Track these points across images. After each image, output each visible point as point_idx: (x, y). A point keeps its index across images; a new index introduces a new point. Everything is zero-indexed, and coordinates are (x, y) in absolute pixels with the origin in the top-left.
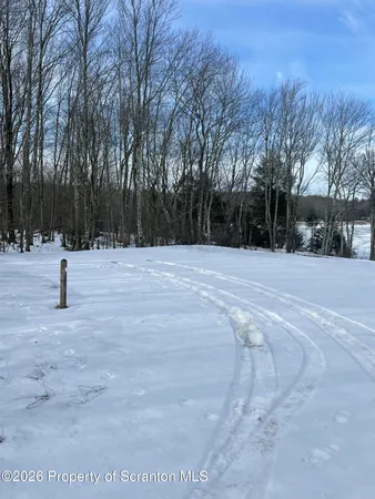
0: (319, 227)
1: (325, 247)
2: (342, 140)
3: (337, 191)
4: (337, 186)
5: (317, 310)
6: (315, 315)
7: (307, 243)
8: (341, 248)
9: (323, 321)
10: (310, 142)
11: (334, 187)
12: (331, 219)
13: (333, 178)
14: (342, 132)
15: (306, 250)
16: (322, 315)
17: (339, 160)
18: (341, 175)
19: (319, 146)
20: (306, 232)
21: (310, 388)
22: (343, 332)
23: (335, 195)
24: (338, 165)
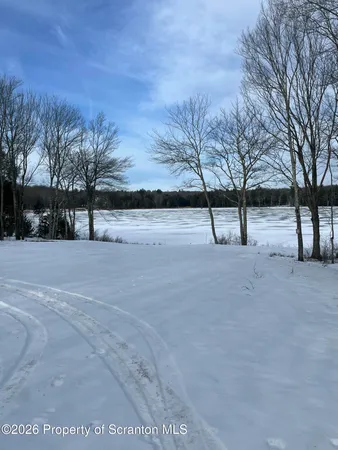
0: (45, 214)
1: (52, 232)
2: (59, 139)
3: (58, 182)
4: (58, 177)
5: (42, 289)
6: (40, 295)
7: (36, 230)
8: (66, 232)
9: (48, 299)
10: (30, 137)
11: (55, 179)
12: (55, 207)
13: (55, 171)
14: (58, 131)
15: (35, 235)
16: (46, 293)
17: (57, 155)
18: (60, 168)
19: (39, 141)
20: (34, 219)
21: (31, 364)
22: (64, 305)
23: (57, 186)
24: (57, 160)
